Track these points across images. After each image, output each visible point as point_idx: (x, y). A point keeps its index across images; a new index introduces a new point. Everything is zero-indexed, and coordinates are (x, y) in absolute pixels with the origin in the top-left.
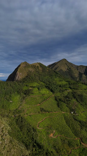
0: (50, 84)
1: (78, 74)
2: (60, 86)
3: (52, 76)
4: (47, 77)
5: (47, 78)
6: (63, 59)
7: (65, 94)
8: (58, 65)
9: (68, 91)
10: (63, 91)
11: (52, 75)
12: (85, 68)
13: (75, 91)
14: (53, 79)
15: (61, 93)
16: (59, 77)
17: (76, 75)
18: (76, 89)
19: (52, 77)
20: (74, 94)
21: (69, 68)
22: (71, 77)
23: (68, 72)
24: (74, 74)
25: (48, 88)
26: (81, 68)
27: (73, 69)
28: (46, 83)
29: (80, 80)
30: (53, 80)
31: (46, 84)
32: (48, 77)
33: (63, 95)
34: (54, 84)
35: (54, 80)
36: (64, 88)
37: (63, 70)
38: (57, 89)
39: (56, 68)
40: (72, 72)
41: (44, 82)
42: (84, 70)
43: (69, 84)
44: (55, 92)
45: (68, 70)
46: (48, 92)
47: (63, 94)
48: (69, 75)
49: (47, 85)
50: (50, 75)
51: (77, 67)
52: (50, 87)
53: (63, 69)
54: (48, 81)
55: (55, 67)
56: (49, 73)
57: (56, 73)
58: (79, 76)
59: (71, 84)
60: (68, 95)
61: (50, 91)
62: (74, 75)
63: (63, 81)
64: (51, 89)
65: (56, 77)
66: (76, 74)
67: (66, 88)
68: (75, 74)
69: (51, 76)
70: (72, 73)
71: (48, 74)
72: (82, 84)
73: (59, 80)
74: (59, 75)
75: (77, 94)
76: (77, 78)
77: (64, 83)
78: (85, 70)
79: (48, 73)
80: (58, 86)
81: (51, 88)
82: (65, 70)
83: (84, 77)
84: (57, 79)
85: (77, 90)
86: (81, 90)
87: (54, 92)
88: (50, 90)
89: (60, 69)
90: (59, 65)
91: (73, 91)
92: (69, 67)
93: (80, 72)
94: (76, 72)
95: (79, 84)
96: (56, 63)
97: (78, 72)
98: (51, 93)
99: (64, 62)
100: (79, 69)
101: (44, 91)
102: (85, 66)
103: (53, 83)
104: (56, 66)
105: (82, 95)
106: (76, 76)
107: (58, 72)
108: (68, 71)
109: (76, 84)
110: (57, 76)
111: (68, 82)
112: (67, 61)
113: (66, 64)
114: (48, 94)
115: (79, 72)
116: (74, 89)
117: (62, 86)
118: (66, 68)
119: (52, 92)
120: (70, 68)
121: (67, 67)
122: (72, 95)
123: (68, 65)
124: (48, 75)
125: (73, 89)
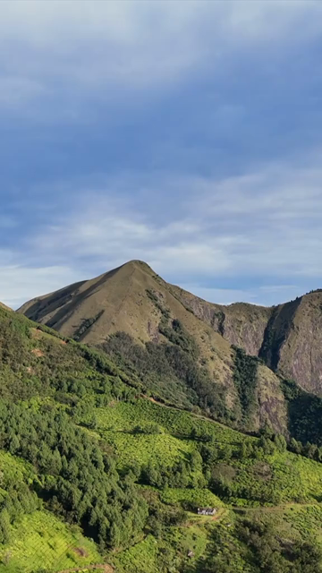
0: (73, 467)
1: (230, 360)
2: (144, 479)
3: (70, 390)
4: (36, 401)
5: (35, 409)
6: (130, 264)
7: (187, 543)
8: (100, 299)
9: (204, 517)
10: (173, 521)
11: (75, 387)
12: (265, 321)
13: (255, 513)
14: (86, 419)
15: (156, 537)
16: (124, 397)
17: (219, 370)
18: (262, 500)
19: (75, 398)
20: (253, 548)
21: (170, 325)
22: (190, 383)
23: (168, 350)
24: (204, 363)
25: (57, 506)
26: (243, 319)
27: (197, 329)
28: (43, 463)
29: (244, 401)
30: (82, 424)
31: (42, 470)
32: (48, 401)
33: (178, 561)
34: (96, 463)
35: (90, 427)
36: (173, 495)
37: (131, 339)
38: (126, 507)
39: (87, 325)
40: (190, 348)
41: (21, 453)
42: (261, 334)
43: (205, 455)
44: (118, 537)
45: (163, 338)
46: (62, 544)
47: (173, 544)
48: (175, 368)
49: (51, 479)
50: (59, 387)
51: (219, 316)
52: (77, 494)
53: (134, 334)
54: (53, 440)
55: (76, 319)
56: (52, 368)
57: (99, 367)
58: (235, 377)
59: (221, 455)
60: (214, 552)
61: (79, 536)
62: (206, 372)
63: (153, 431)
64: (82, 511)
65: (102, 397)
66: (218, 361)
67: (188, 495)
68: (211, 366)
69: (63, 388)
70: (190, 358)
71: (43, 380)
72: (293, 456)
73: (130, 428)
74: (124, 385)
75: (273, 540)
76: (225, 389)
77: (166, 447)
78: (266, 332)
79: (39, 366)
80: (131, 480)
81: (81, 503)
82: (148, 339)
83: (266, 384)
84: (110, 416)
85: (267, 509)
86: (296, 500)
87: (108, 538)
88: (76, 527)
89: (112, 331)
90: (104, 302)
91: (242, 513)
92: (173, 316)
93: (239, 353)
94: (217, 348)
95: (272, 459)
96: (83, 289)
97: (231, 352)
98: (88, 544)
99: (136, 282)
100: (227, 325)
101: (33, 540)
102: (263, 309)
103: (89, 452)
104: (84, 312)
105: (307, 548)
106: (216, 377)
107: (105, 348)
108: (165, 345)
109: (253, 456)
110: (108, 388)
111: (192, 437)
112: (156, 277)
113: (153, 298)
114: (69, 563)
115: (232, 347)
116: (243, 494)
117: (155, 475)
118: (155, 325)
119: (97, 541)
120: (175, 324)
121: (156, 318)
122: (244, 550)
123: (161, 301)
124: (40, 385)
125: (240, 502)
